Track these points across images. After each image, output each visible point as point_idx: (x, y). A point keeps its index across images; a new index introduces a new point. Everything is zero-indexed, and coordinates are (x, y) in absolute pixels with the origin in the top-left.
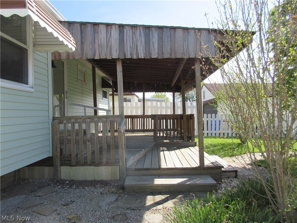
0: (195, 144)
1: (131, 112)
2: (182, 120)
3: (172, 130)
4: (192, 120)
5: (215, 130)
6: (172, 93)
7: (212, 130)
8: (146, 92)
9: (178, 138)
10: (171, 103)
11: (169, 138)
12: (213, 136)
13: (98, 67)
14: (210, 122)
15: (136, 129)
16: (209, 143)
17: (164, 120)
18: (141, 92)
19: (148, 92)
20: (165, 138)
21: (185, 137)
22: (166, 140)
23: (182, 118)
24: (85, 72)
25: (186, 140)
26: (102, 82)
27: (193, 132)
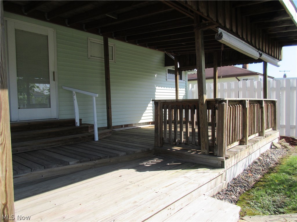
0: (220, 162)
9: (194, 145)
20: (174, 143)
21: (203, 145)
22: (175, 145)
23: (197, 108)
24: (112, 47)
25: (205, 152)
26: (164, 59)
27: (220, 138)
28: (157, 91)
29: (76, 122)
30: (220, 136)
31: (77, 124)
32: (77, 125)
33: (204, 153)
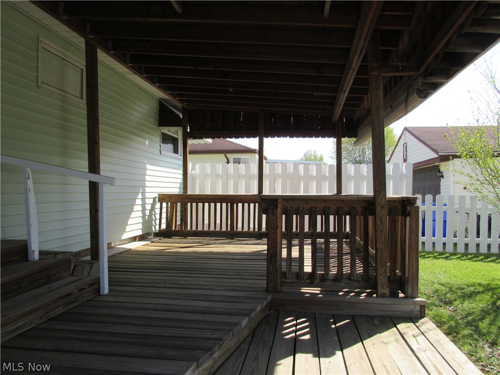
0: (418, 308)
1: (236, 187)
2: (371, 218)
3: (333, 236)
4: (408, 219)
5: (444, 236)
6: (335, 140)
7: (434, 236)
8: (267, 136)
9: (353, 280)
10: (331, 166)
11: (321, 281)
12: (436, 250)
13: (106, 50)
14: (432, 214)
15: (240, 229)
16: (444, 281)
17: (307, 217)
18: (255, 137)
19: (273, 136)
20: (309, 281)
21: (382, 280)
22: (311, 285)
23: (373, 213)
24: (82, 70)
25: (385, 292)
26: (158, 112)
27: (413, 266)
28: (148, 172)
29: (32, 250)
30: (413, 262)
31: (34, 253)
32: (34, 259)
33: (384, 294)
